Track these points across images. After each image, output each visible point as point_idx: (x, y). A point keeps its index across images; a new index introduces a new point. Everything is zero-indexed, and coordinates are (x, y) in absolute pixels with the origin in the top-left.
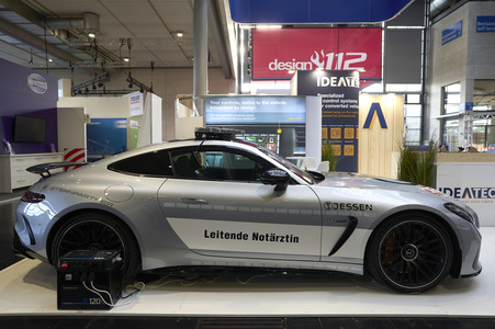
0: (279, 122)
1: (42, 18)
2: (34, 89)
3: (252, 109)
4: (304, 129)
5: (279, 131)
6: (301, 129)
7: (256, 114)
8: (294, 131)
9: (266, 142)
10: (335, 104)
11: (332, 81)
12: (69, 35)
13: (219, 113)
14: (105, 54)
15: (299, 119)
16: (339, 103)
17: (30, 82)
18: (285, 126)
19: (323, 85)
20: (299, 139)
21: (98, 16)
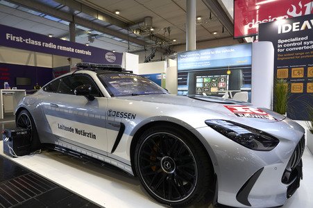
0: (229, 65)
1: (127, 25)
2: (108, 60)
3: (208, 58)
4: (250, 70)
5: (229, 72)
6: (247, 70)
7: (211, 61)
8: (241, 72)
9: (218, 81)
10: (297, 46)
11: (295, 27)
12: (141, 31)
13: (186, 63)
14: (162, 39)
15: (246, 62)
16: (303, 45)
17: (107, 57)
18: (233, 69)
19: (284, 31)
20: (245, 78)
21: (151, 18)
